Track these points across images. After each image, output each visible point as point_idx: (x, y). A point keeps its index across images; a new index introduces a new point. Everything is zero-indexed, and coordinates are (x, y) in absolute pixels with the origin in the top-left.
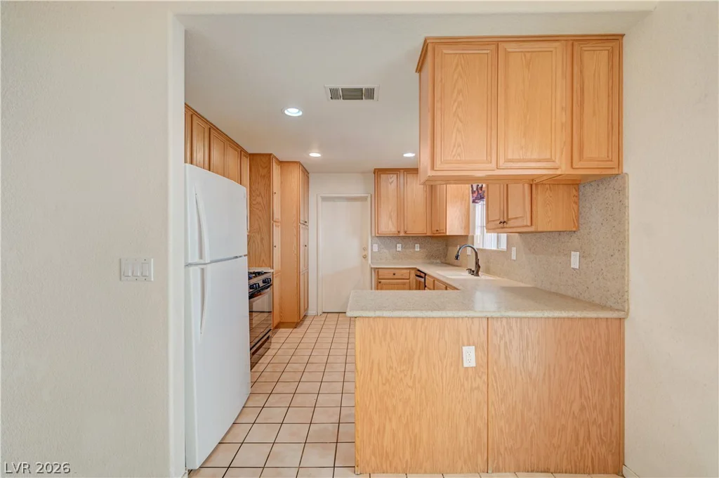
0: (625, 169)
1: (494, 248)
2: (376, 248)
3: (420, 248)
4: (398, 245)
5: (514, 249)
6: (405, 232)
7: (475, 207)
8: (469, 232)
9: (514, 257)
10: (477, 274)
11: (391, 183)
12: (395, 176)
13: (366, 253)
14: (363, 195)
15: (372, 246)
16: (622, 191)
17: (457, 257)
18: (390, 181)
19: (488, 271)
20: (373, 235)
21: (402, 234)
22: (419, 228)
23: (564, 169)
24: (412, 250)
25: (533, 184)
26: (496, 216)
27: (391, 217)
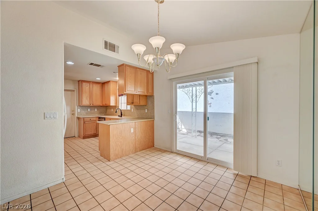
0: (154, 95)
1: (126, 109)
2: (79, 110)
3: (97, 110)
4: (88, 109)
5: (132, 109)
6: (93, 104)
7: (119, 97)
8: (117, 105)
9: (132, 111)
10: (121, 117)
11: (87, 86)
12: (89, 84)
13: (73, 113)
14: (72, 89)
15: (77, 109)
16: (154, 98)
17: (116, 112)
18: (87, 85)
19: (124, 116)
20: (78, 105)
21: (91, 105)
22: (99, 103)
23: (146, 94)
24: (94, 111)
25: (140, 95)
26: (130, 101)
27: (87, 99)
